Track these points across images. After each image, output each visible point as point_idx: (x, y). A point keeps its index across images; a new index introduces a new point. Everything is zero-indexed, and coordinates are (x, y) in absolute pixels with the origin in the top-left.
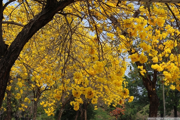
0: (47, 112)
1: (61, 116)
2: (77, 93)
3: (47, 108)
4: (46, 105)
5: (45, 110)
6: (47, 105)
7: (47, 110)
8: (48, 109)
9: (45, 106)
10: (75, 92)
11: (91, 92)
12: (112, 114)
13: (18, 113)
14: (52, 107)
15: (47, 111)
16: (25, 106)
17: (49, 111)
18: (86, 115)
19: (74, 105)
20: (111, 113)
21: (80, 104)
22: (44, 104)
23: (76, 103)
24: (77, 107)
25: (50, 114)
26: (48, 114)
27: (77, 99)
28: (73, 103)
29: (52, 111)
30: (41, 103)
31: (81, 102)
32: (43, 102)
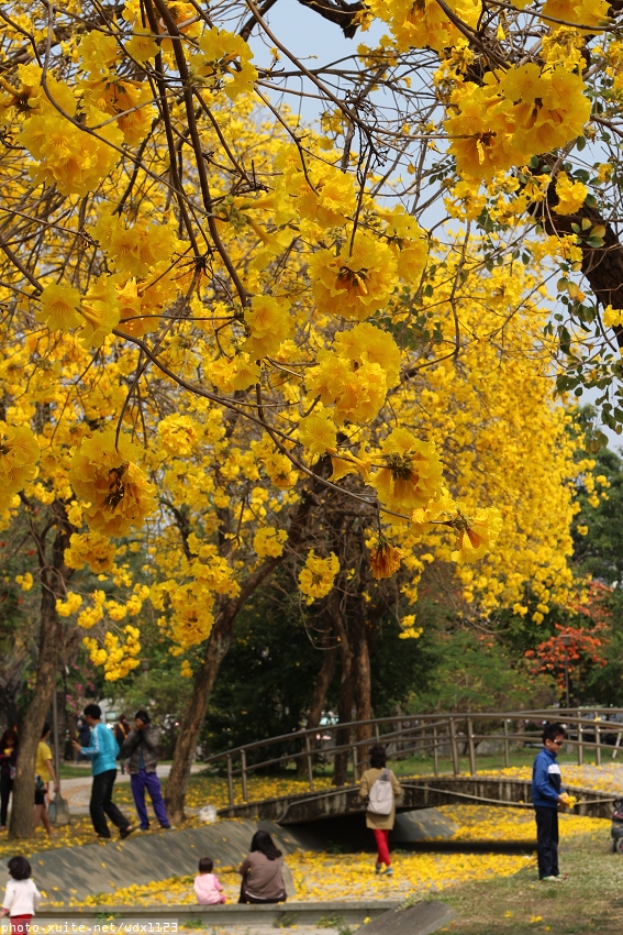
0: (98, 656)
3: (96, 632)
4: (95, 613)
5: (89, 643)
6: (98, 612)
7: (103, 646)
8: (109, 635)
9: (88, 618)
12: (535, 662)
14: (129, 628)
15: (103, 652)
17: (113, 649)
18: (366, 670)
20: (529, 658)
22: (77, 607)
23: (189, 591)
24: (200, 618)
25: (120, 670)
26: (106, 667)
27: (197, 568)
28: (168, 594)
29: (131, 650)
30: (64, 605)
31: (221, 588)
32: (75, 599)
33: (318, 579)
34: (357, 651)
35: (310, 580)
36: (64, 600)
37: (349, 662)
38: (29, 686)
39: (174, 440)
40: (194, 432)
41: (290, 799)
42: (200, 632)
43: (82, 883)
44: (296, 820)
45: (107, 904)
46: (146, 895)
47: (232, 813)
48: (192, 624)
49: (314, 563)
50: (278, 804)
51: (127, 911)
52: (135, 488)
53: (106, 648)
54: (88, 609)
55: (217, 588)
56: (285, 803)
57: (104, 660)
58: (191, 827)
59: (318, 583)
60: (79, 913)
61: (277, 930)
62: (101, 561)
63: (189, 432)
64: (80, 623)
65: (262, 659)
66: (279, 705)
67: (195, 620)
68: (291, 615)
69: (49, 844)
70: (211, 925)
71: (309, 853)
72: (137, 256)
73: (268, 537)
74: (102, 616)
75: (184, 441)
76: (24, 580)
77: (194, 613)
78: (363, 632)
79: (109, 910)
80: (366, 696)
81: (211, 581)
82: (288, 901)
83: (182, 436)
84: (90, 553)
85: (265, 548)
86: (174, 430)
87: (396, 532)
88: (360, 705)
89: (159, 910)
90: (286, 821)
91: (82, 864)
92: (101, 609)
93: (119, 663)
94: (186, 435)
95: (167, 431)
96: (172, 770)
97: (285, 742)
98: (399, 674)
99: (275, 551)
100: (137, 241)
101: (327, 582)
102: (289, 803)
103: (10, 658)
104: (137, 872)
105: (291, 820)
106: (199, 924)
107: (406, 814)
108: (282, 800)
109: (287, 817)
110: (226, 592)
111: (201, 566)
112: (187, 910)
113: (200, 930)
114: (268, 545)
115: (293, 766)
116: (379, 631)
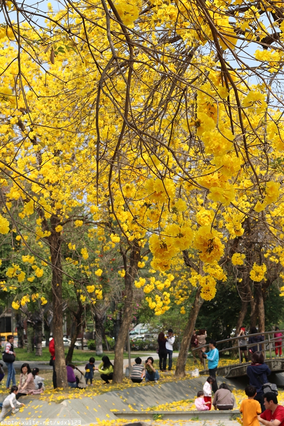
0: (152, 305)
1: (196, 316)
2: (165, 246)
4: (151, 286)
5: (149, 300)
6: (152, 287)
7: (154, 300)
8: (157, 296)
9: (148, 289)
10: (158, 243)
11: (212, 241)
13: (101, 309)
14: (165, 293)
15: (154, 303)
16: (97, 292)
17: (158, 302)
18: (262, 311)
19: (202, 285)
21: (219, 283)
22: (144, 284)
23: (207, 279)
24: (211, 290)
25: (161, 311)
26: (155, 310)
27: (210, 270)
28: (198, 280)
29: (166, 302)
30: (138, 283)
31: (219, 278)
32: (143, 280)
33: (257, 274)
34: (258, 303)
35: (254, 274)
36: (138, 281)
37: (254, 307)
38: (108, 318)
39: (203, 220)
40: (211, 217)
41: (231, 367)
42: (211, 295)
43: (143, 401)
44: (233, 376)
45: (156, 410)
46: (172, 407)
47: (205, 373)
48: (208, 292)
49: (256, 267)
50: (225, 369)
51: (167, 413)
52: (217, 246)
53: (156, 302)
54: (148, 285)
55: (218, 278)
56: (229, 368)
57: (155, 307)
58: (188, 379)
59: (258, 276)
60: (146, 414)
61: (231, 421)
62: (165, 266)
63: (209, 217)
64: (144, 291)
65: (214, 306)
66: (222, 326)
67: (209, 291)
68: (228, 286)
69: (130, 385)
70: (202, 419)
71: (239, 390)
72: (229, 170)
73: (237, 257)
74: (154, 288)
75: (207, 220)
76: (122, 272)
77: (208, 288)
78: (261, 294)
79: (159, 413)
80: (263, 321)
81: (215, 275)
82: (234, 409)
83: (206, 218)
84: (161, 263)
85: (236, 262)
86: (203, 216)
87: (277, 250)
88: (260, 326)
89: (180, 413)
90: (229, 377)
91: (143, 393)
92: (153, 285)
93: (161, 308)
94: (208, 218)
95: (200, 216)
96: (179, 354)
97: (225, 342)
98: (275, 312)
99: (240, 263)
100: (229, 165)
101: (261, 275)
102: (230, 368)
103: (102, 306)
104: (165, 396)
105: (231, 376)
106: (198, 419)
107: (281, 374)
108: (227, 368)
109: (229, 374)
110: (221, 279)
111: (211, 269)
112: (192, 413)
113: (198, 421)
114: (237, 261)
115: (228, 353)
116: (267, 293)
